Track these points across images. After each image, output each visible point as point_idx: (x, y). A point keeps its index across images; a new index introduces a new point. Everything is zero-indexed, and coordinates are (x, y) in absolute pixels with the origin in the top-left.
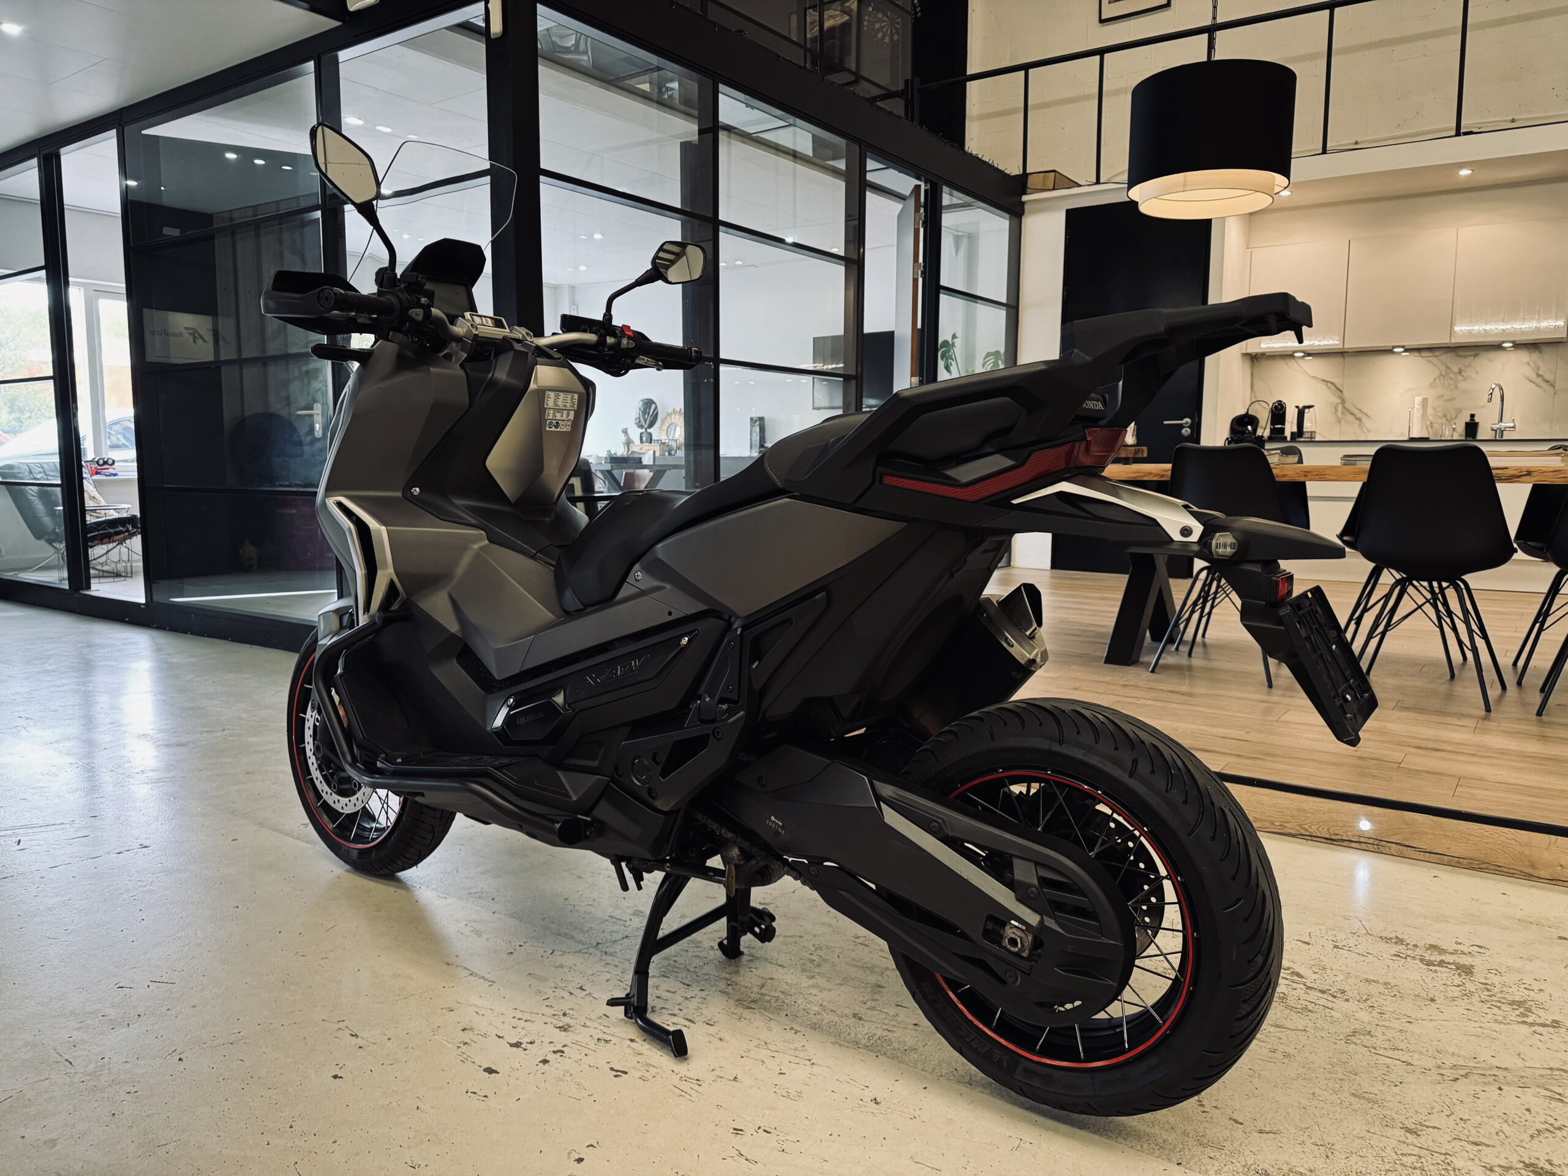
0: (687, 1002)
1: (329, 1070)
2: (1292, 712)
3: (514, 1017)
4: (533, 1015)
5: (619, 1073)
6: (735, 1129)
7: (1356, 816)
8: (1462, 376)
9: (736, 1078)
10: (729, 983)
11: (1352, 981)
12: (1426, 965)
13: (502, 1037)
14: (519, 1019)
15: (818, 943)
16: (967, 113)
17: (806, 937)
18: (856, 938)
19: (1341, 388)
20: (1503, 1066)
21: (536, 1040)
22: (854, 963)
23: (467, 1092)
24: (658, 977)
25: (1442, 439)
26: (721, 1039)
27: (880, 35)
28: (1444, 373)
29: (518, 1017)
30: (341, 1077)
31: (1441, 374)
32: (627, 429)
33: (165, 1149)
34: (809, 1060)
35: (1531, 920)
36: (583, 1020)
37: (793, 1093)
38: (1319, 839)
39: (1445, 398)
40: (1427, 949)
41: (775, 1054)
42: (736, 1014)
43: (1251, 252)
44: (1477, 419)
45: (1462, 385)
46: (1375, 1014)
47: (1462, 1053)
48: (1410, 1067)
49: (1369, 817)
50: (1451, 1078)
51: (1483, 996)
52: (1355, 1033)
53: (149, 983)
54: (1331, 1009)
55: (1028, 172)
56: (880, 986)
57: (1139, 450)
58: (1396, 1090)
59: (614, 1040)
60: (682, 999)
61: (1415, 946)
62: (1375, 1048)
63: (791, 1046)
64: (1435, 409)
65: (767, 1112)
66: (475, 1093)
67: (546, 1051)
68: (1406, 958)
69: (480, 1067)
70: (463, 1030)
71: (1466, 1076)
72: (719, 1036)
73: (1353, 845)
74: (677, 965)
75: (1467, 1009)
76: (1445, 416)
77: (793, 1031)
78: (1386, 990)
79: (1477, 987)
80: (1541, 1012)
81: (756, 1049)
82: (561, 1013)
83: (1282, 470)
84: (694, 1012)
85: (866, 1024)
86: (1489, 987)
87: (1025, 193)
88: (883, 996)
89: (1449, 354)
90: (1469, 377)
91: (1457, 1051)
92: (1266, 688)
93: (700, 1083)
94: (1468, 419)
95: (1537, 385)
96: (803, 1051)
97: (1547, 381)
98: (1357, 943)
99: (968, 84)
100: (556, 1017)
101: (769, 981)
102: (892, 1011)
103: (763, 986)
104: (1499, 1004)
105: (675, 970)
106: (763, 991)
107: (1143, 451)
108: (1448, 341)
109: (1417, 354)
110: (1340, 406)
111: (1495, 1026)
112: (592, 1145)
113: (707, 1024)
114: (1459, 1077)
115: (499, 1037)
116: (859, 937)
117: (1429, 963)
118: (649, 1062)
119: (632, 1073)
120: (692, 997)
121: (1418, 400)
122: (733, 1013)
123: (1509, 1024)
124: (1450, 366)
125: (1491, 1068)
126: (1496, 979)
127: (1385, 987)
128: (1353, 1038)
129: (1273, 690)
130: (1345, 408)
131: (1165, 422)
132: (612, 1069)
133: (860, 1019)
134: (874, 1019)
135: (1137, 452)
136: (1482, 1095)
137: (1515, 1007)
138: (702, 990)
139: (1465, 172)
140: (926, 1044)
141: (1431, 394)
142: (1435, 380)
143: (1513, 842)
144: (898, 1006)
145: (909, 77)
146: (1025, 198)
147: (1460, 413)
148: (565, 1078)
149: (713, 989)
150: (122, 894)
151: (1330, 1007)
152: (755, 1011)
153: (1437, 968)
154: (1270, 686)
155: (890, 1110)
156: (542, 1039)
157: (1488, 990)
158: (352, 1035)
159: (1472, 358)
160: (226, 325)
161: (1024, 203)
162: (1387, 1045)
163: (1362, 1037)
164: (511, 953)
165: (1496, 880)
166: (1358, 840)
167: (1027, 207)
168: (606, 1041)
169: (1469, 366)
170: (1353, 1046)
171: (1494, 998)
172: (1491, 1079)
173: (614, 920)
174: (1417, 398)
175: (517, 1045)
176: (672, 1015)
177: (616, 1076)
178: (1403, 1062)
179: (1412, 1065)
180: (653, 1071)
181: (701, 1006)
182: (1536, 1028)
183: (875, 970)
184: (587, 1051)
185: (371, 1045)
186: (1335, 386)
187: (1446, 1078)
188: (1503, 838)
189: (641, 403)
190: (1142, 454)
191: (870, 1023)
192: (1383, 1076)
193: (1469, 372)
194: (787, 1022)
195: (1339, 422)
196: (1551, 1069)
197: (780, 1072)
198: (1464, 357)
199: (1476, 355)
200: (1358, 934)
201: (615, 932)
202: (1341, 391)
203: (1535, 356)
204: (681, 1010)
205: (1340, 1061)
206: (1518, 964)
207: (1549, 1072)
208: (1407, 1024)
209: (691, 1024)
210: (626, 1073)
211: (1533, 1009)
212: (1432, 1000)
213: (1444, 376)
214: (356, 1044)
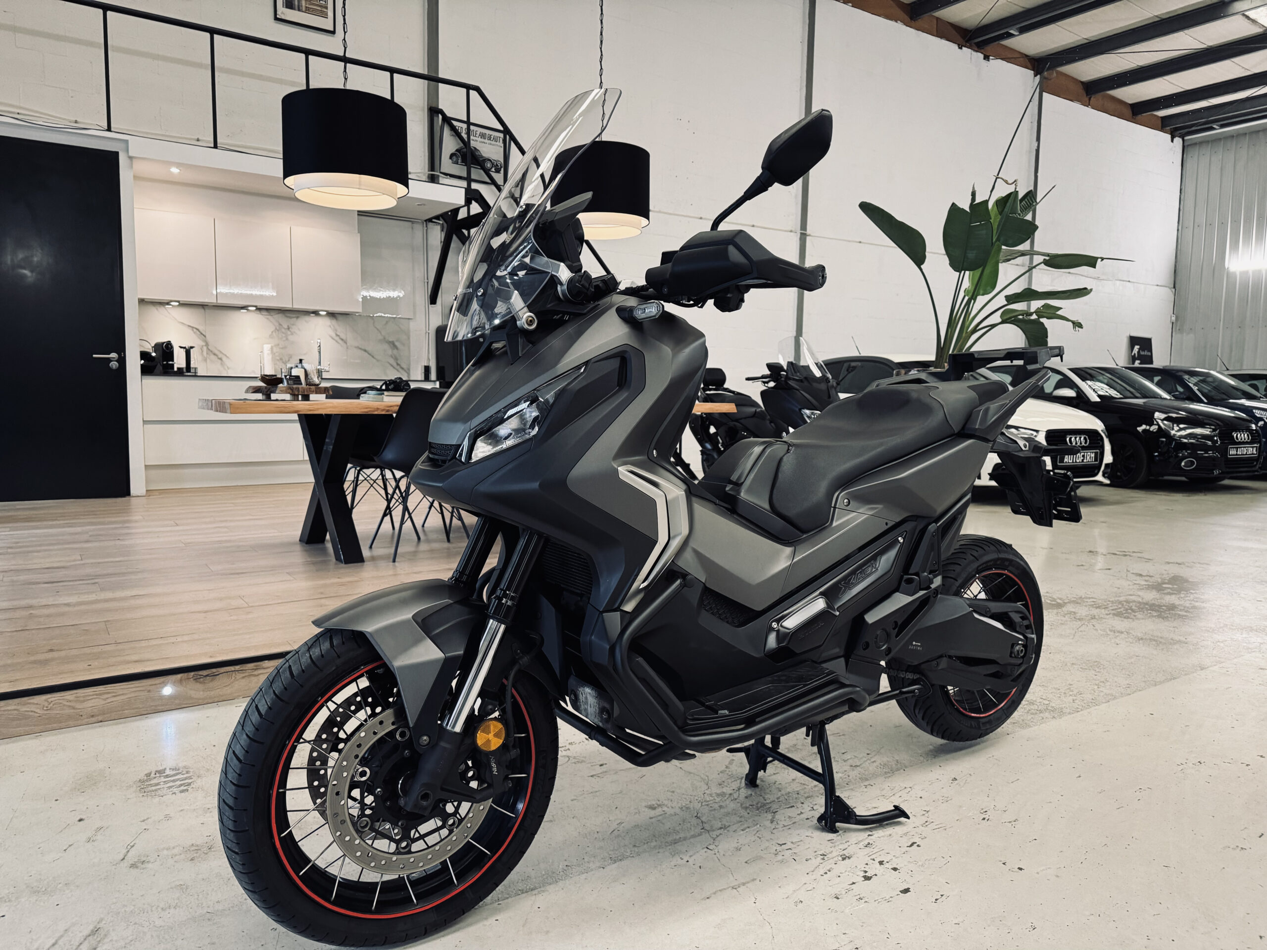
8: (290, 331)
19: (204, 333)
28: (278, 328)
31: (276, 329)
39: (281, 346)
45: (291, 338)
64: (275, 354)
76: (281, 359)
89: (280, 315)
90: (294, 332)
95: (337, 341)
97: (342, 340)
108: (291, 306)
109: (262, 313)
110: (205, 348)
121: (265, 347)
124: (282, 323)
130: (209, 350)
131: (94, 356)
142: (272, 332)
147: (291, 357)
159: (295, 319)
169: (293, 325)
174: (265, 345)
186: (199, 331)
193: (294, 329)
195: (205, 360)
198: (291, 318)
199: (297, 317)
202: (205, 336)
203: (334, 322)
213: (278, 330)
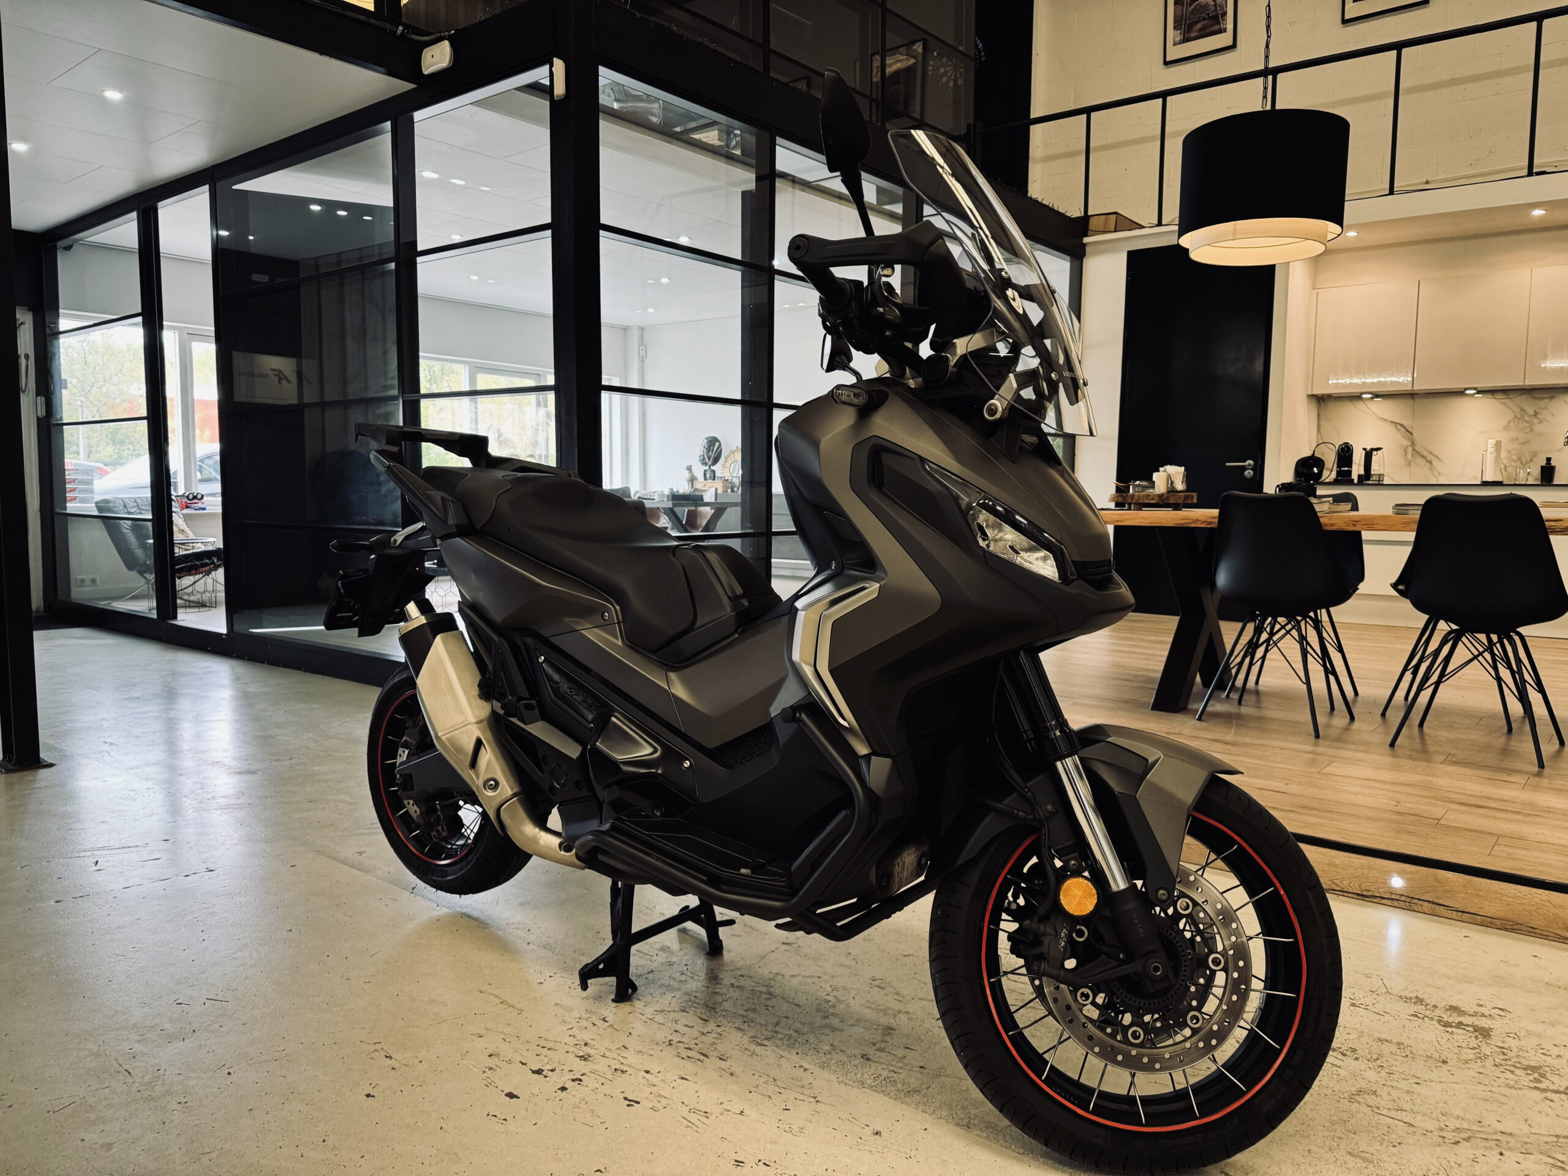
0: (703, 1037)
1: (363, 1089)
2: (1335, 764)
3: (538, 1045)
4: (556, 1044)
5: (632, 1103)
6: (736, 1161)
7: (1389, 873)
8: (1538, 418)
9: (742, 1112)
10: (745, 1020)
11: (1363, 1040)
12: (1444, 1026)
13: (525, 1064)
14: (543, 1047)
15: (835, 984)
16: (1030, 155)
17: (825, 978)
18: (873, 980)
19: (1410, 430)
20: (1508, 1131)
21: (557, 1068)
22: (868, 1004)
23: (488, 1115)
24: (678, 1012)
25: (1517, 483)
26: (732, 1074)
27: (944, 80)
28: (1518, 416)
29: (542, 1045)
30: (373, 1096)
31: (1516, 417)
32: (691, 466)
33: (208, 1157)
34: (815, 1098)
35: (1560, 984)
36: (603, 1050)
37: (795, 1127)
38: (1350, 895)
39: (1520, 441)
40: (1447, 1010)
41: (782, 1091)
42: (749, 1050)
43: (1318, 293)
44: (1553, 463)
45: (1538, 428)
46: (1383, 1073)
47: (1468, 1116)
48: (1411, 1128)
49: (1401, 874)
50: (1452, 1141)
51: (1497, 1060)
52: (1359, 1092)
53: (205, 1001)
54: (1340, 1067)
55: (1089, 214)
56: (891, 1029)
57: (1188, 495)
58: (1394, 1150)
59: (630, 1071)
60: (699, 1034)
61: (1435, 1006)
62: (1378, 1108)
63: (798, 1083)
64: (1509, 452)
65: (769, 1146)
66: (495, 1116)
67: (565, 1080)
68: (1423, 1019)
69: (503, 1091)
70: (490, 1056)
71: (1468, 1139)
72: (731, 1071)
73: (1384, 901)
74: (697, 1001)
75: (1480, 1073)
76: (1519, 459)
77: (802, 1069)
78: (1398, 1050)
79: (1493, 1051)
80: (1555, 1079)
81: (765, 1085)
82: (583, 1043)
83: (1330, 519)
84: (709, 1047)
85: (873, 1065)
86: (1505, 1051)
87: (1087, 236)
88: (893, 1038)
89: (1523, 396)
90: (1545, 420)
91: (1462, 1114)
92: (1313, 738)
93: (709, 1115)
94: (1544, 463)
96: (809, 1088)
98: (1374, 1002)
99: (1032, 127)
100: (578, 1046)
101: (784, 1019)
102: (901, 1053)
103: (777, 1024)
104: (1512, 1069)
105: (695, 1005)
106: (777, 1029)
107: (1193, 497)
108: (1522, 384)
109: (1489, 396)
110: (1410, 449)
111: (1506, 1091)
112: (599, 1171)
113: (721, 1059)
114: (1461, 1140)
115: (523, 1064)
116: (875, 980)
117: (1447, 1025)
118: (661, 1093)
119: (644, 1103)
120: (708, 1032)
121: (1491, 442)
122: (746, 1049)
123: (1520, 1089)
124: (1525, 409)
125: (1495, 1133)
126: (1513, 1043)
127: (1398, 1047)
128: (1357, 1097)
129: (1321, 741)
130: (1415, 450)
131: (1227, 464)
132: (626, 1099)
133: (868, 1059)
134: (881, 1060)
135: (1186, 498)
136: (1481, 1159)
137: (1529, 1072)
138: (719, 1026)
139: (1538, 213)
140: (929, 1087)
141: (1504, 437)
142: (1509, 422)
143: (1548, 904)
144: (906, 1048)
145: (971, 121)
146: (1086, 240)
147: (1536, 455)
148: (581, 1105)
149: (730, 1025)
150: (186, 915)
151: (1338, 1065)
152: (768, 1048)
153: (1454, 1030)
154: (1317, 736)
155: (887, 1149)
156: (563, 1067)
157: (1504, 1054)
158: (387, 1057)
159: (1548, 400)
160: (310, 366)
161: (1085, 245)
162: (1391, 1105)
163: (1366, 1096)
164: (541, 983)
165: (1529, 942)
166: (1389, 897)
167: (1088, 249)
168: (623, 1072)
169: (1545, 408)
170: (1356, 1105)
171: (1509, 1063)
172: (1493, 1144)
173: (641, 954)
174: (1490, 441)
175: (539, 1072)
176: (688, 1049)
177: (629, 1106)
178: (1405, 1123)
179: (1413, 1126)
180: (663, 1101)
181: (716, 1041)
182: (1550, 1095)
183: (888, 1012)
184: (604, 1081)
185: (404, 1067)
186: (1404, 428)
187: (1446, 1141)
188: (1536, 900)
189: (705, 440)
190: (1192, 499)
191: (877, 1065)
192: (1383, 1136)
193: (1544, 414)
194: (797, 1060)
195: (1409, 464)
196: (1557, 1136)
197: (785, 1108)
198: (1540, 399)
199: (1552, 398)
200: (1377, 993)
201: (640, 966)
202: (1411, 434)
204: (696, 1044)
205: (1341, 1120)
206: (1540, 1028)
207: (1555, 1139)
208: (1415, 1085)
209: (706, 1059)
210: (638, 1103)
211: (1548, 1075)
212: (1444, 1062)
213: (1518, 419)
214: (389, 1066)
